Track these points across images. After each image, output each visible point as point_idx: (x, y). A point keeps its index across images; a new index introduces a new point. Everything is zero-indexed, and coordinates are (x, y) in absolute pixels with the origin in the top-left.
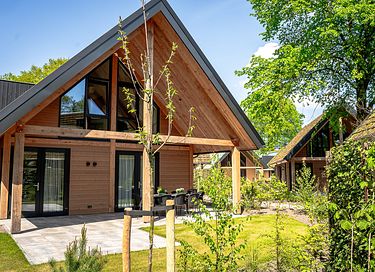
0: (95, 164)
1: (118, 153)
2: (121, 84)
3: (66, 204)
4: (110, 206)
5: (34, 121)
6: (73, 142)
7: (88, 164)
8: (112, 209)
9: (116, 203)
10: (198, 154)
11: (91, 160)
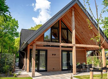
0: (55, 55)
1: (62, 51)
2: (62, 29)
3: (46, 68)
4: (60, 69)
5: (38, 40)
6: (48, 48)
7: (53, 55)
8: (61, 70)
9: (62, 68)
10: (87, 51)
11: (54, 53)
